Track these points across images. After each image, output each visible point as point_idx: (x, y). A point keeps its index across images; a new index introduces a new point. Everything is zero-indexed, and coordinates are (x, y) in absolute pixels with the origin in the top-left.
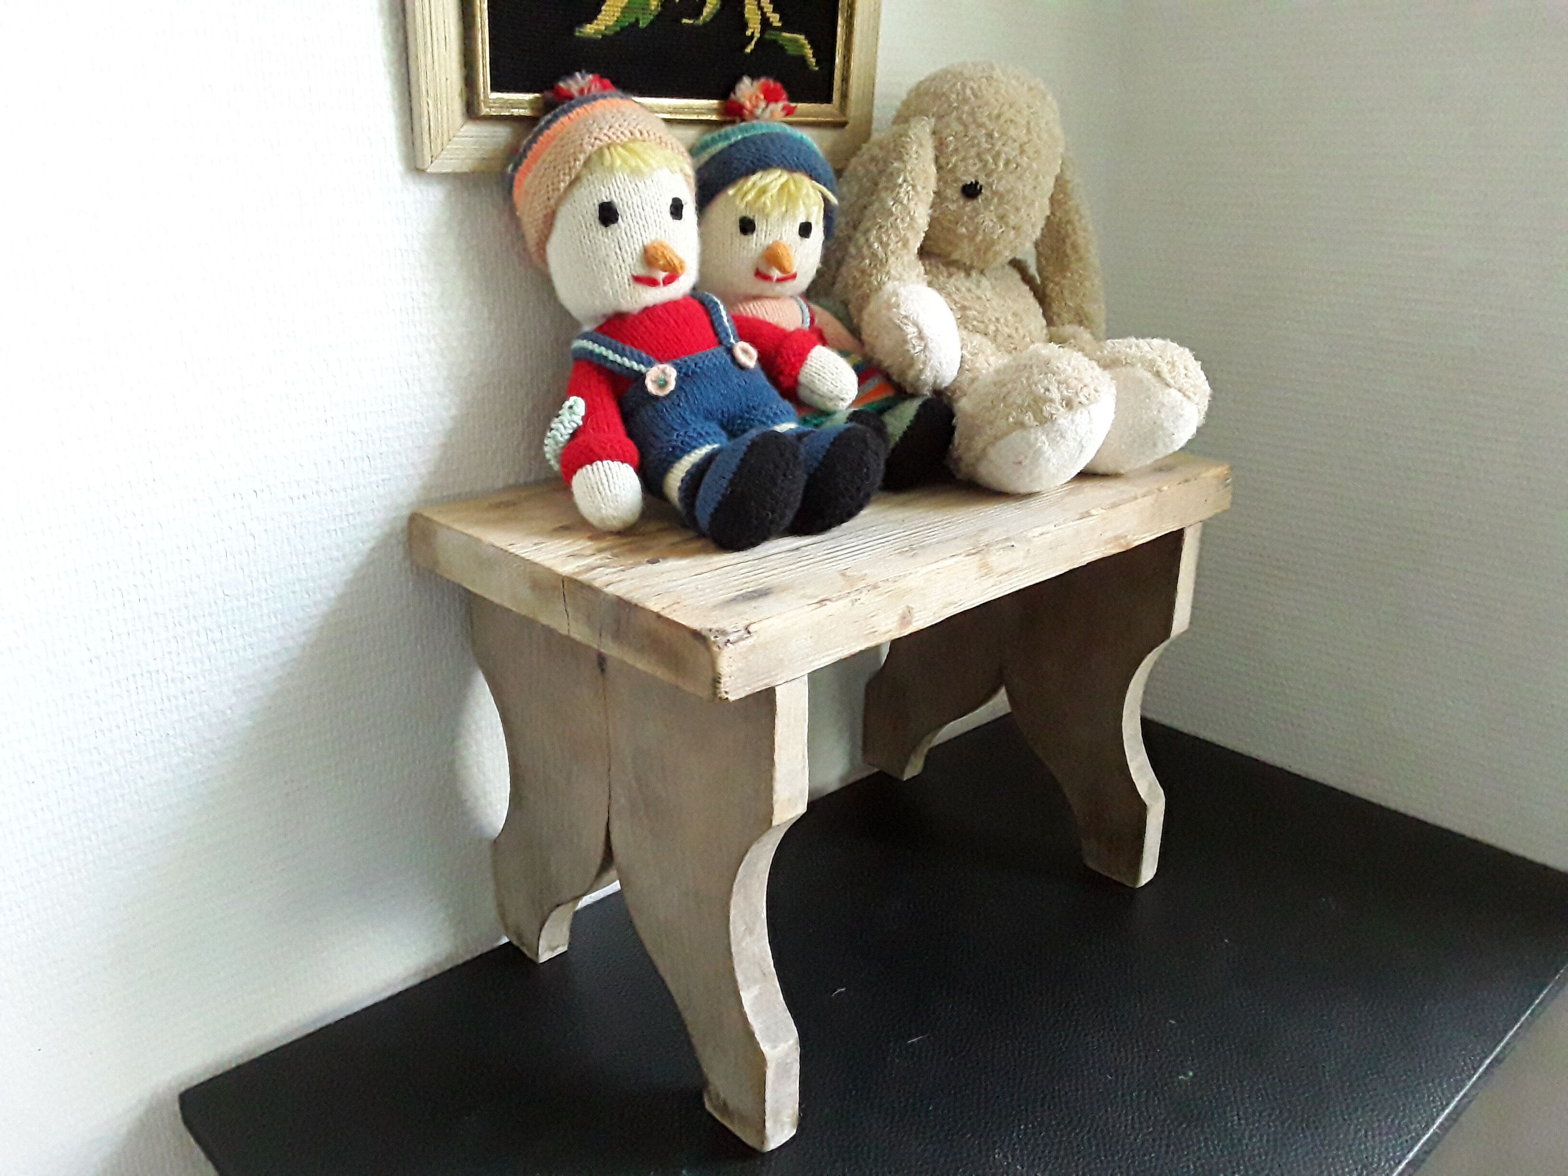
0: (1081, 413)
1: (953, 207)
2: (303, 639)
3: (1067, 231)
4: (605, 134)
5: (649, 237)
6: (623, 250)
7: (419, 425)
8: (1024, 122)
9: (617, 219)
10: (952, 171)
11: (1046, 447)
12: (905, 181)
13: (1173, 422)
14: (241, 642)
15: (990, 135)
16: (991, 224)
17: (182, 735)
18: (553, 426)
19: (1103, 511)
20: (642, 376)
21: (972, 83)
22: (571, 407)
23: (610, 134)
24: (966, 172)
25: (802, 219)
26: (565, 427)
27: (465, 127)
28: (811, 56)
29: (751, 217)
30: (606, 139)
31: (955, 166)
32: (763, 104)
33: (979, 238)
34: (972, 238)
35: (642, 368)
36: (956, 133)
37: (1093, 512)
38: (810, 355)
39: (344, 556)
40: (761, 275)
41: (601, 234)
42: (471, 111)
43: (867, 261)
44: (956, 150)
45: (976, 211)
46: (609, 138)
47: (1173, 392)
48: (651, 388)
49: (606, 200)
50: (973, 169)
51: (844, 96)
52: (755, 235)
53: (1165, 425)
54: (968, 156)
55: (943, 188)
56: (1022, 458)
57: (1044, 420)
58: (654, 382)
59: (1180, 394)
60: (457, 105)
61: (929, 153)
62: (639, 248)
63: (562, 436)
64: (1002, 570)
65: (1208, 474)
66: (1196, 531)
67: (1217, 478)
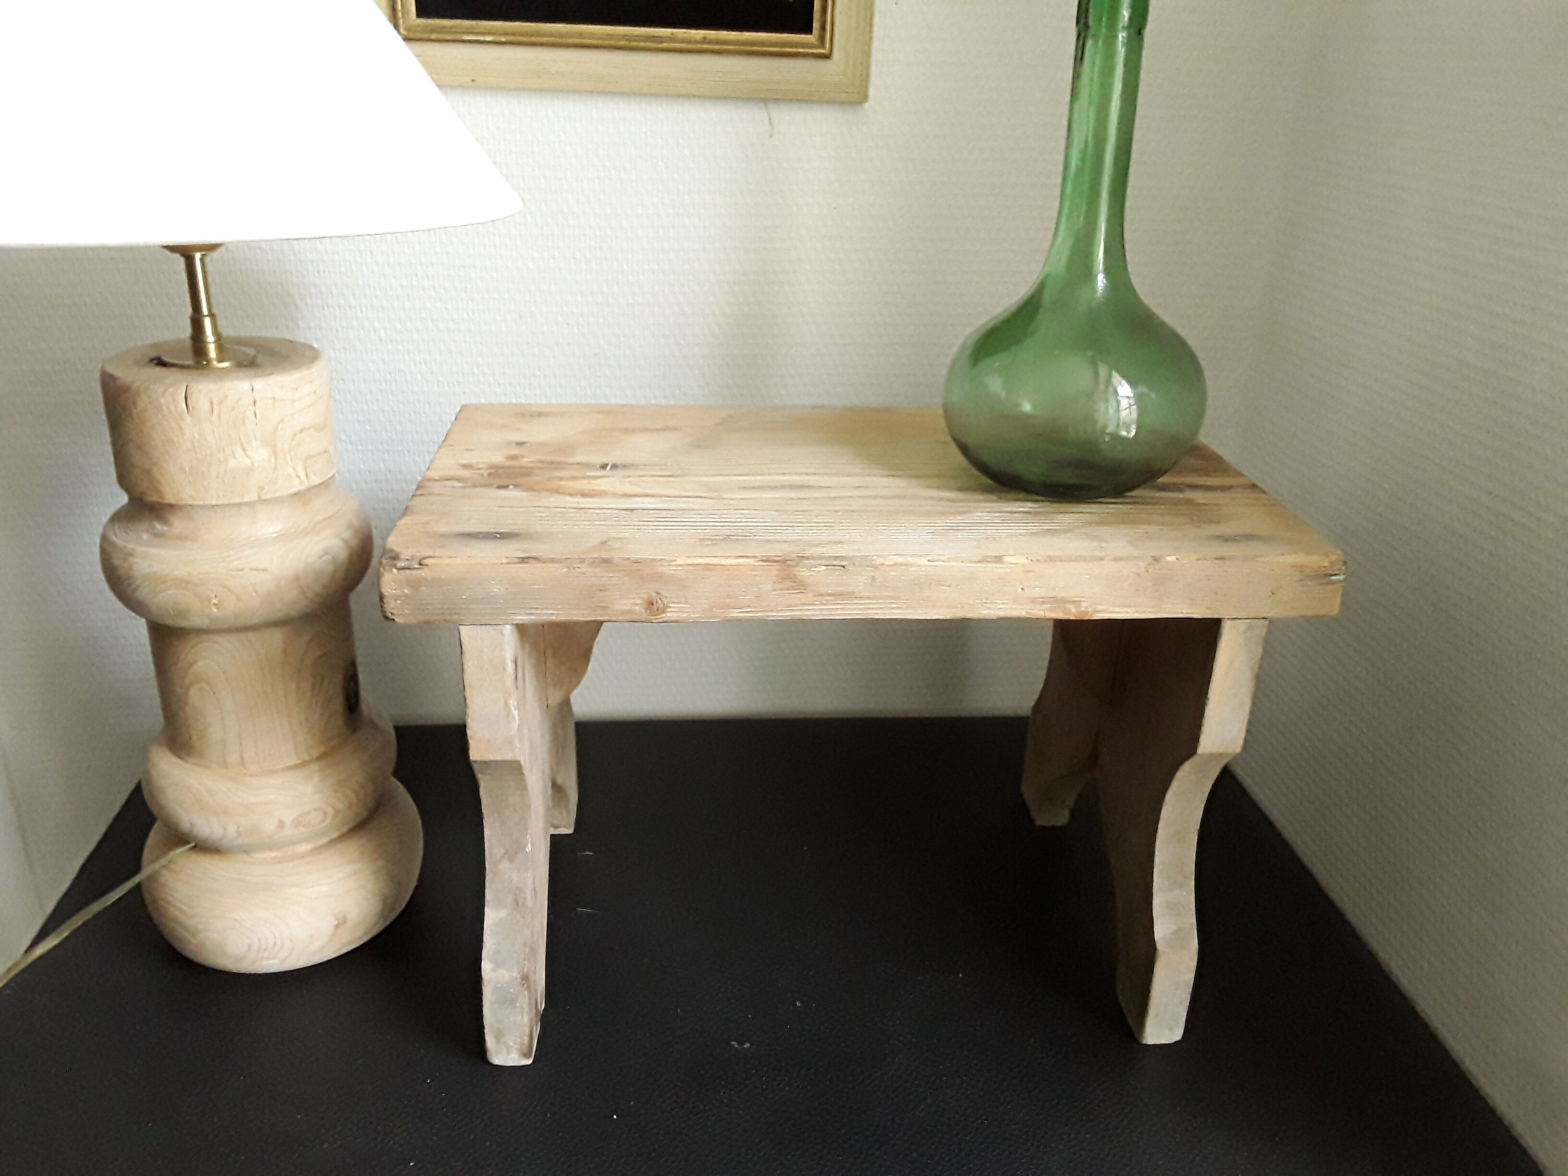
19: (1028, 562)
37: (1007, 559)
51: (824, 27)
64: (822, 590)
65: (1281, 559)
66: (1250, 628)
67: (1301, 568)
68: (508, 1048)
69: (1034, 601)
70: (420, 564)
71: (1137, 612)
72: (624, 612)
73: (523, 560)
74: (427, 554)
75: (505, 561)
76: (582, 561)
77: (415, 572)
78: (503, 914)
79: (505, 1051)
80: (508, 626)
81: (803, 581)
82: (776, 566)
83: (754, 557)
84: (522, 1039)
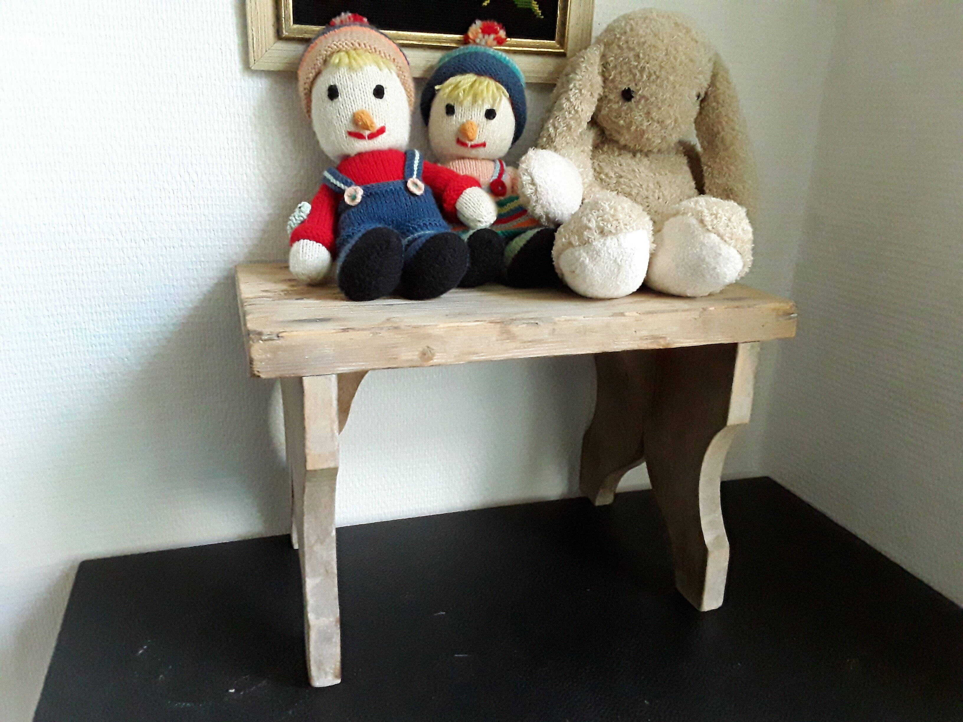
0: (612, 239)
1: (615, 106)
2: (171, 328)
3: (718, 128)
4: (335, 45)
5: (356, 108)
6: (341, 115)
7: (247, 216)
8: (664, 48)
9: (338, 96)
10: (613, 81)
11: (587, 261)
12: (575, 86)
13: (714, 258)
14: (134, 323)
15: (637, 56)
16: (640, 119)
17: (99, 367)
18: (290, 218)
19: (638, 315)
20: (343, 192)
21: (632, 22)
22: (300, 208)
23: (338, 44)
24: (621, 82)
25: (487, 106)
26: (296, 220)
27: (275, 45)
28: (538, 9)
29: (452, 104)
30: (335, 47)
31: (615, 77)
32: (480, 35)
33: (633, 128)
34: (628, 129)
35: (342, 186)
36: (616, 55)
37: (627, 314)
38: (465, 191)
39: (198, 285)
40: (461, 143)
41: (329, 105)
42: (279, 36)
43: (545, 139)
44: (615, 67)
45: (631, 109)
46: (337, 47)
47: (713, 236)
48: (347, 199)
49: (332, 84)
50: (625, 80)
51: (563, 36)
52: (454, 116)
53: (707, 259)
54: (622, 71)
55: (607, 94)
56: (573, 267)
57: (585, 243)
58: (349, 196)
59: (719, 238)
60: (271, 31)
61: (596, 69)
62: (350, 114)
63: (294, 224)
64: (525, 339)
65: (766, 306)
66: (752, 347)
67: (777, 310)
68: (326, 674)
69: (641, 339)
70: (278, 337)
71: (697, 342)
72: (407, 361)
73: (345, 330)
74: (281, 331)
75: (333, 331)
76: (382, 329)
77: (274, 342)
78: (318, 580)
79: (323, 675)
80: (334, 375)
81: (514, 334)
82: (498, 326)
83: (485, 321)
84: (336, 665)
